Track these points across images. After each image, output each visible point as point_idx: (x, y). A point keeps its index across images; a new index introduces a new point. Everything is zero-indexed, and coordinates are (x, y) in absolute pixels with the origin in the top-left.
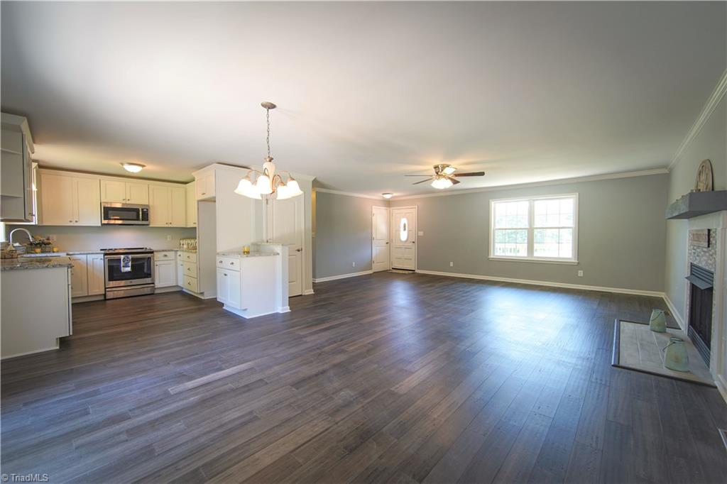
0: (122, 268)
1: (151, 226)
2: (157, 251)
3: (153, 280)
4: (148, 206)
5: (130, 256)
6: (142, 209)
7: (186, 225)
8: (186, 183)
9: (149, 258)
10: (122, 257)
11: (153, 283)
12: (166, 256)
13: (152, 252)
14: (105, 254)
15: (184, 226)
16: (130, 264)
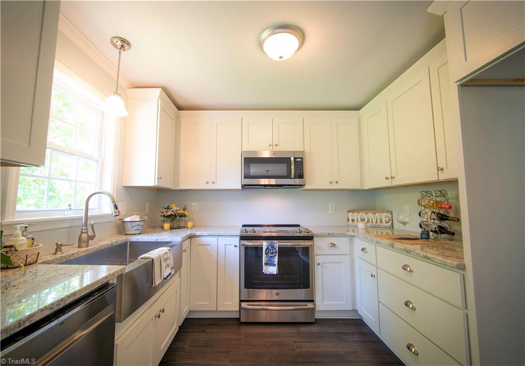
0: (264, 267)
1: (307, 187)
2: (320, 236)
3: (312, 293)
4: (303, 152)
5: (277, 244)
6: (295, 158)
7: (362, 185)
8: (358, 108)
9: (306, 250)
10: (265, 244)
11: (312, 301)
12: (333, 245)
13: (311, 238)
14: (242, 238)
15: (358, 187)
16: (276, 260)
